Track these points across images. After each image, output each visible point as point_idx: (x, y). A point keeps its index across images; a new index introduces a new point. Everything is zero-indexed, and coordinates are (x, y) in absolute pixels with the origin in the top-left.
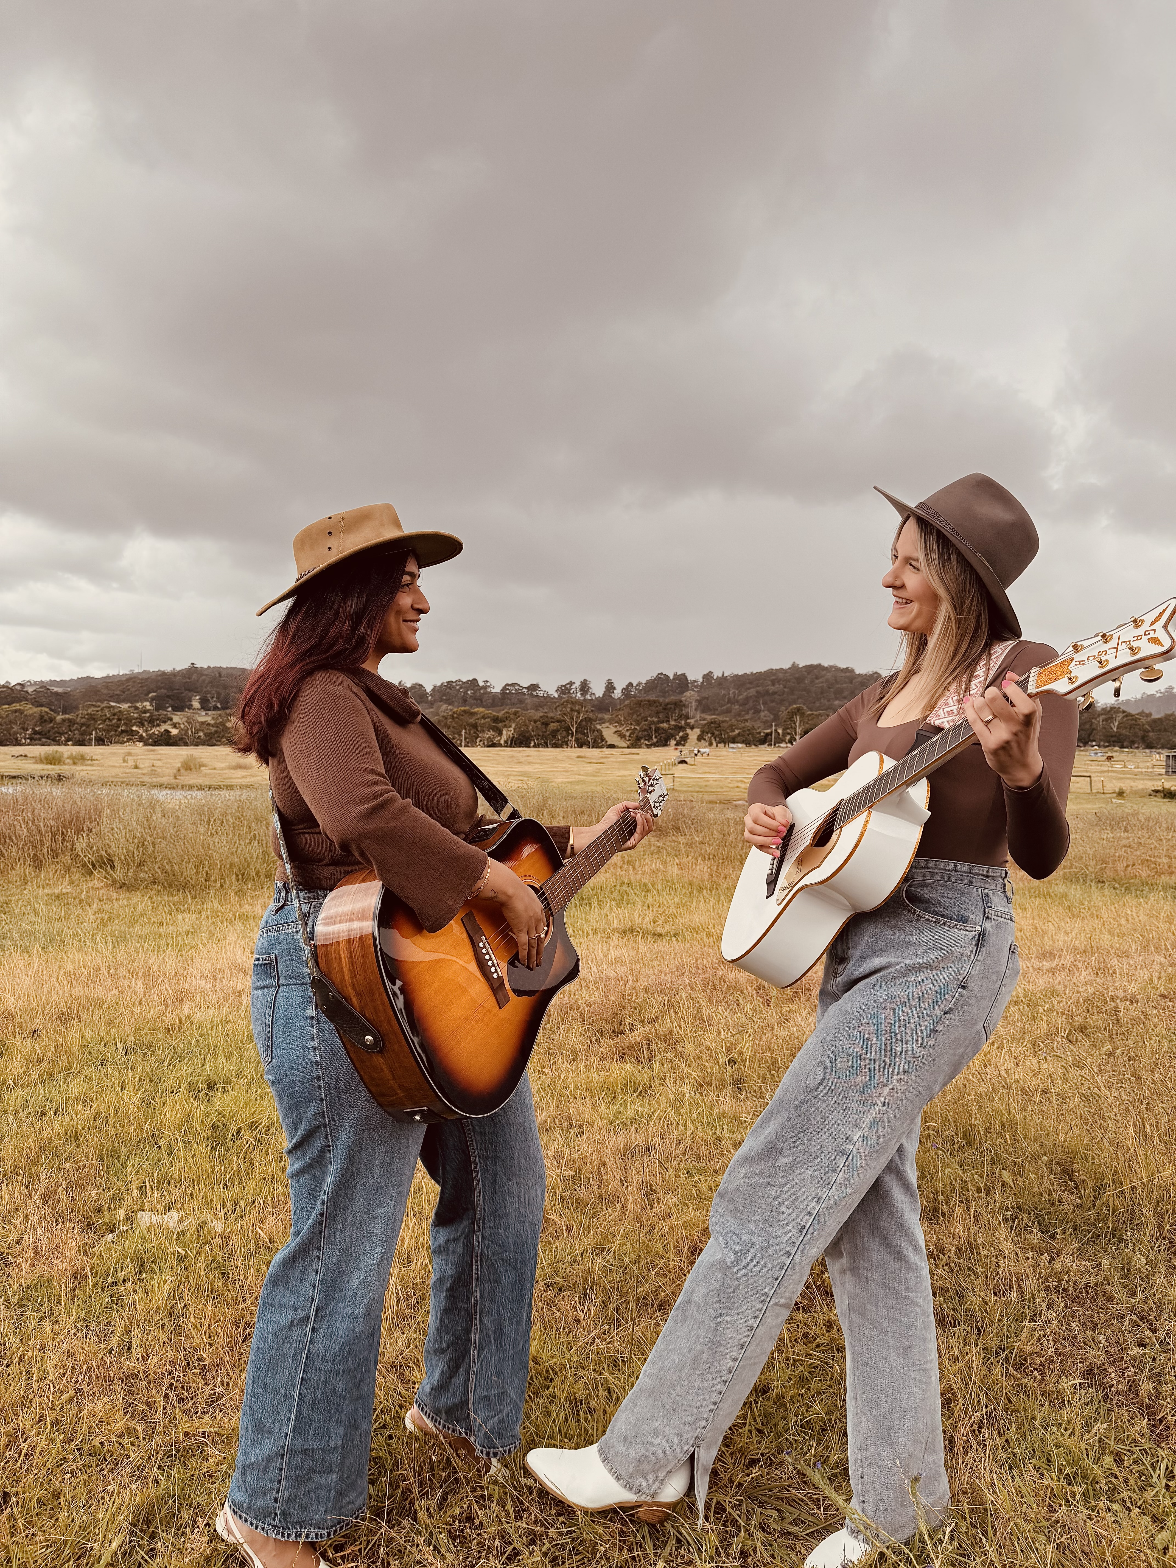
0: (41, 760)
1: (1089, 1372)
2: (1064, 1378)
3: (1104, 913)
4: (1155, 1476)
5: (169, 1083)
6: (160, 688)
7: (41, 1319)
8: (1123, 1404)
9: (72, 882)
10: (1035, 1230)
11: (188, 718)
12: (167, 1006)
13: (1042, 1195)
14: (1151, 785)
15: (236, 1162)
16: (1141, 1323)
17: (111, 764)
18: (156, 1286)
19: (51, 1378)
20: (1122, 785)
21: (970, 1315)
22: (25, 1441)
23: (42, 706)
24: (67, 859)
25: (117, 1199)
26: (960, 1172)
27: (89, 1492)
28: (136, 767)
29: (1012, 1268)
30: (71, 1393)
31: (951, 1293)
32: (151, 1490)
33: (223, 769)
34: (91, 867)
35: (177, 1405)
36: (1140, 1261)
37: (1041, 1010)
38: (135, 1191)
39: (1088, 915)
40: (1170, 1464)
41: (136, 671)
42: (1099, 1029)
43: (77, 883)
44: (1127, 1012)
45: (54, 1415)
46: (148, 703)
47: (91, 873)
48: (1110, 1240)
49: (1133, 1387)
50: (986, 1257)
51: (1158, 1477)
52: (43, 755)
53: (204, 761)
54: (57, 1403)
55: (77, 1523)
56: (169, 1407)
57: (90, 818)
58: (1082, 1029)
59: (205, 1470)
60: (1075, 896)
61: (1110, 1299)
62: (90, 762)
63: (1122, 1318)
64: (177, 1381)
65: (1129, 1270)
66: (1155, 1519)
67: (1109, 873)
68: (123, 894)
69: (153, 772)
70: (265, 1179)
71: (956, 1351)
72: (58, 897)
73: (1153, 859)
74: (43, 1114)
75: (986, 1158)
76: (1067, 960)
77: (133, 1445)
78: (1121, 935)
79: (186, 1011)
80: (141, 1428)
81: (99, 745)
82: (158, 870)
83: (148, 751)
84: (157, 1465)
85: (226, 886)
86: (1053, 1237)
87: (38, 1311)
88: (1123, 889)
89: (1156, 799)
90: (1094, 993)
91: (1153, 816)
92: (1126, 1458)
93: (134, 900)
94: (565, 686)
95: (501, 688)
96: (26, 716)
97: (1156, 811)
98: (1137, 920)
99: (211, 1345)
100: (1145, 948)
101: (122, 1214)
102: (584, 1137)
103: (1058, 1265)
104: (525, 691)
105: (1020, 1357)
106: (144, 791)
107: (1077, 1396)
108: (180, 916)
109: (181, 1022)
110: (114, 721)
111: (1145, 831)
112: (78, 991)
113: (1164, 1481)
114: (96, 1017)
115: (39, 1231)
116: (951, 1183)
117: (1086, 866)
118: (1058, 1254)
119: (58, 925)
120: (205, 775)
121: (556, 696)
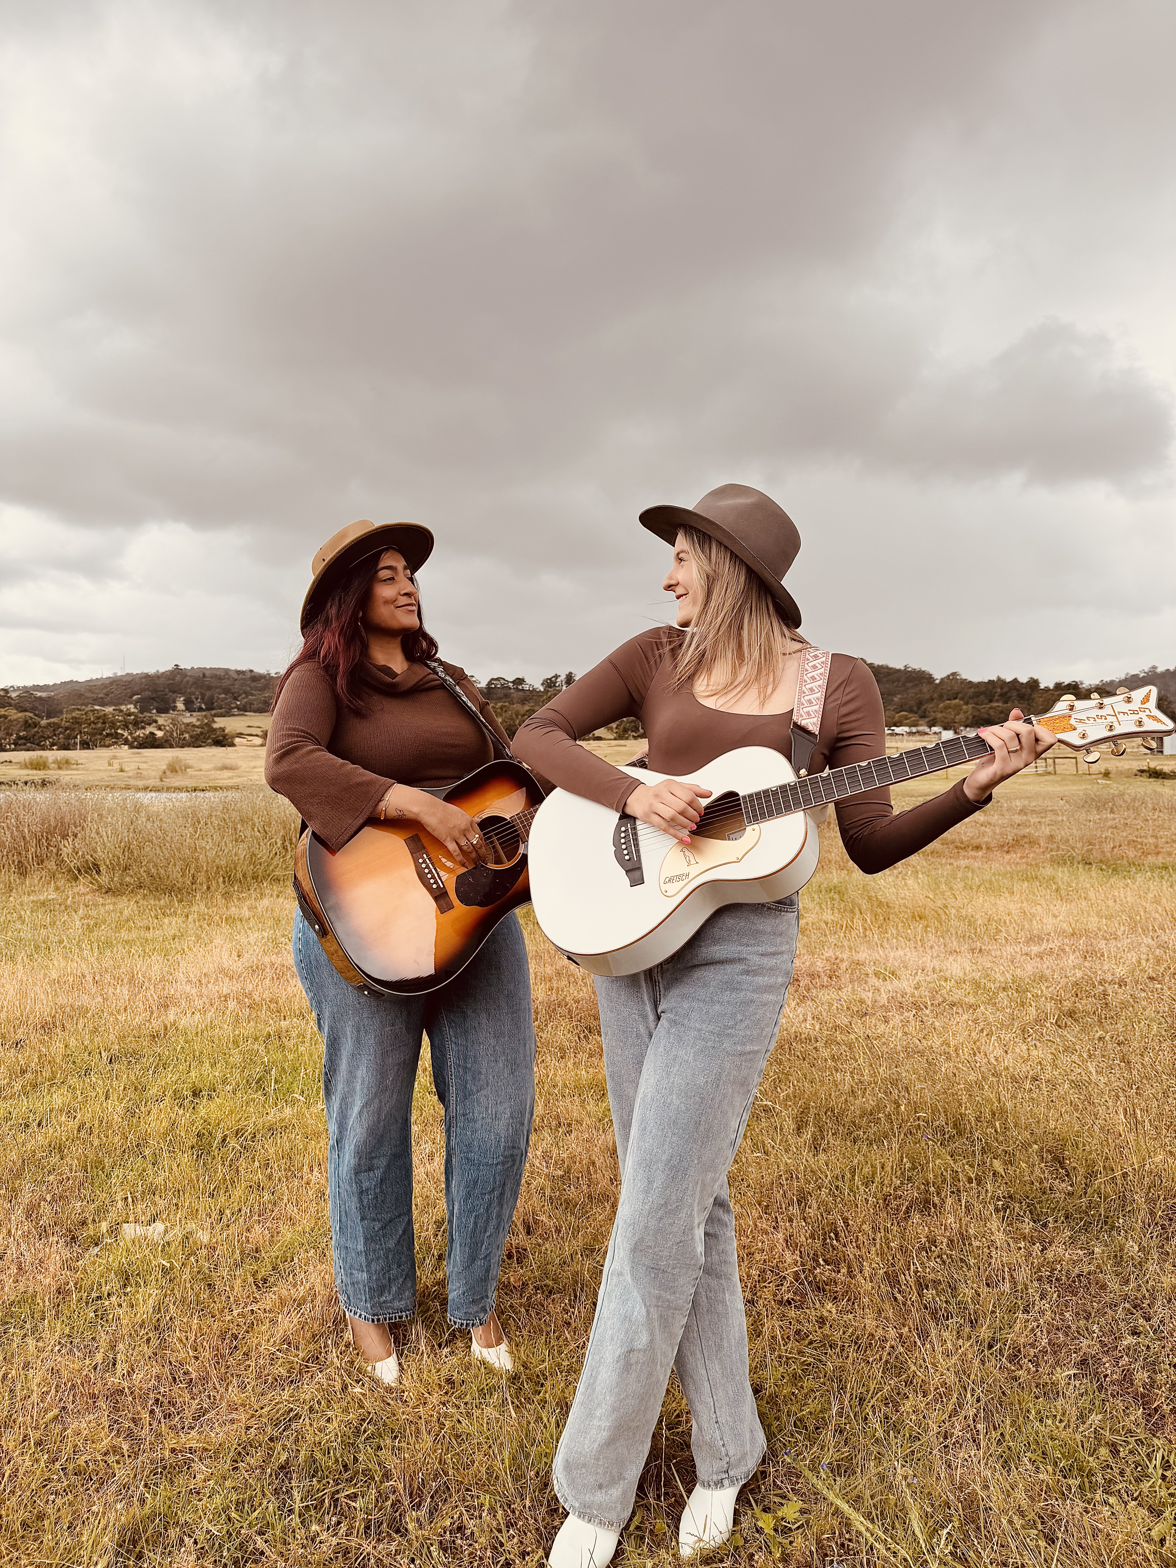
0: (26, 765)
1: (1084, 1362)
2: (1058, 1369)
3: (1091, 894)
4: (1151, 1467)
5: (154, 1091)
6: (145, 690)
7: (25, 1336)
8: (1118, 1393)
9: (57, 889)
10: (1027, 1220)
11: (173, 720)
12: (152, 1013)
13: (1033, 1184)
14: (1136, 765)
15: (221, 1171)
16: (1135, 1311)
17: (96, 767)
18: (141, 1299)
19: (35, 1397)
20: (1107, 765)
21: (962, 1307)
22: (9, 1462)
23: (26, 711)
24: (51, 865)
25: (102, 1212)
26: (952, 1162)
27: (74, 1513)
28: (122, 771)
29: (1004, 1259)
30: (56, 1411)
31: (943, 1286)
32: (136, 1509)
33: (208, 770)
34: (76, 872)
35: (163, 1420)
36: (1130, 1247)
37: (1029, 995)
38: (120, 1202)
39: (1076, 897)
40: (1166, 1454)
41: (119, 674)
42: (1088, 1013)
43: (62, 888)
44: (1117, 995)
45: (38, 1435)
46: (132, 706)
47: (76, 879)
48: (1101, 1228)
49: (1127, 1376)
50: (978, 1248)
51: (1154, 1468)
52: (27, 761)
53: (191, 762)
54: (41, 1422)
55: (62, 1545)
56: (155, 1424)
57: (75, 824)
58: (1071, 1014)
59: (192, 1487)
60: (1062, 879)
61: (1103, 1287)
62: (75, 766)
63: (1115, 1306)
64: (164, 1396)
65: (1121, 1257)
66: (1151, 1510)
67: (1096, 854)
68: (109, 899)
69: (139, 776)
70: (251, 1187)
71: (949, 1344)
72: (43, 904)
73: (1139, 840)
74: (27, 1126)
75: (978, 1148)
76: (1055, 945)
77: (118, 1462)
78: (1109, 917)
79: (172, 1018)
80: (125, 1447)
81: (84, 749)
82: (144, 874)
83: (134, 753)
84: (143, 1483)
85: (212, 889)
86: (1045, 1225)
87: (22, 1327)
88: (1110, 871)
89: (1141, 778)
90: (1083, 978)
91: (1139, 795)
92: (1121, 1449)
93: (120, 906)
94: (550, 679)
95: (486, 683)
96: (10, 720)
97: (1141, 791)
98: (1124, 901)
99: (197, 1358)
100: (1133, 930)
101: (104, 1226)
102: (572, 1136)
103: (1050, 1255)
104: (511, 685)
105: (1014, 1348)
106: (128, 794)
107: (1071, 1387)
108: (166, 921)
109: (166, 1029)
110: (100, 725)
111: (1131, 812)
112: (62, 1000)
113: (1160, 1472)
114: (80, 1026)
115: (23, 1246)
116: (942, 1174)
117: (1073, 848)
118: (1050, 1243)
119: (43, 932)
120: (192, 777)
121: (542, 690)
